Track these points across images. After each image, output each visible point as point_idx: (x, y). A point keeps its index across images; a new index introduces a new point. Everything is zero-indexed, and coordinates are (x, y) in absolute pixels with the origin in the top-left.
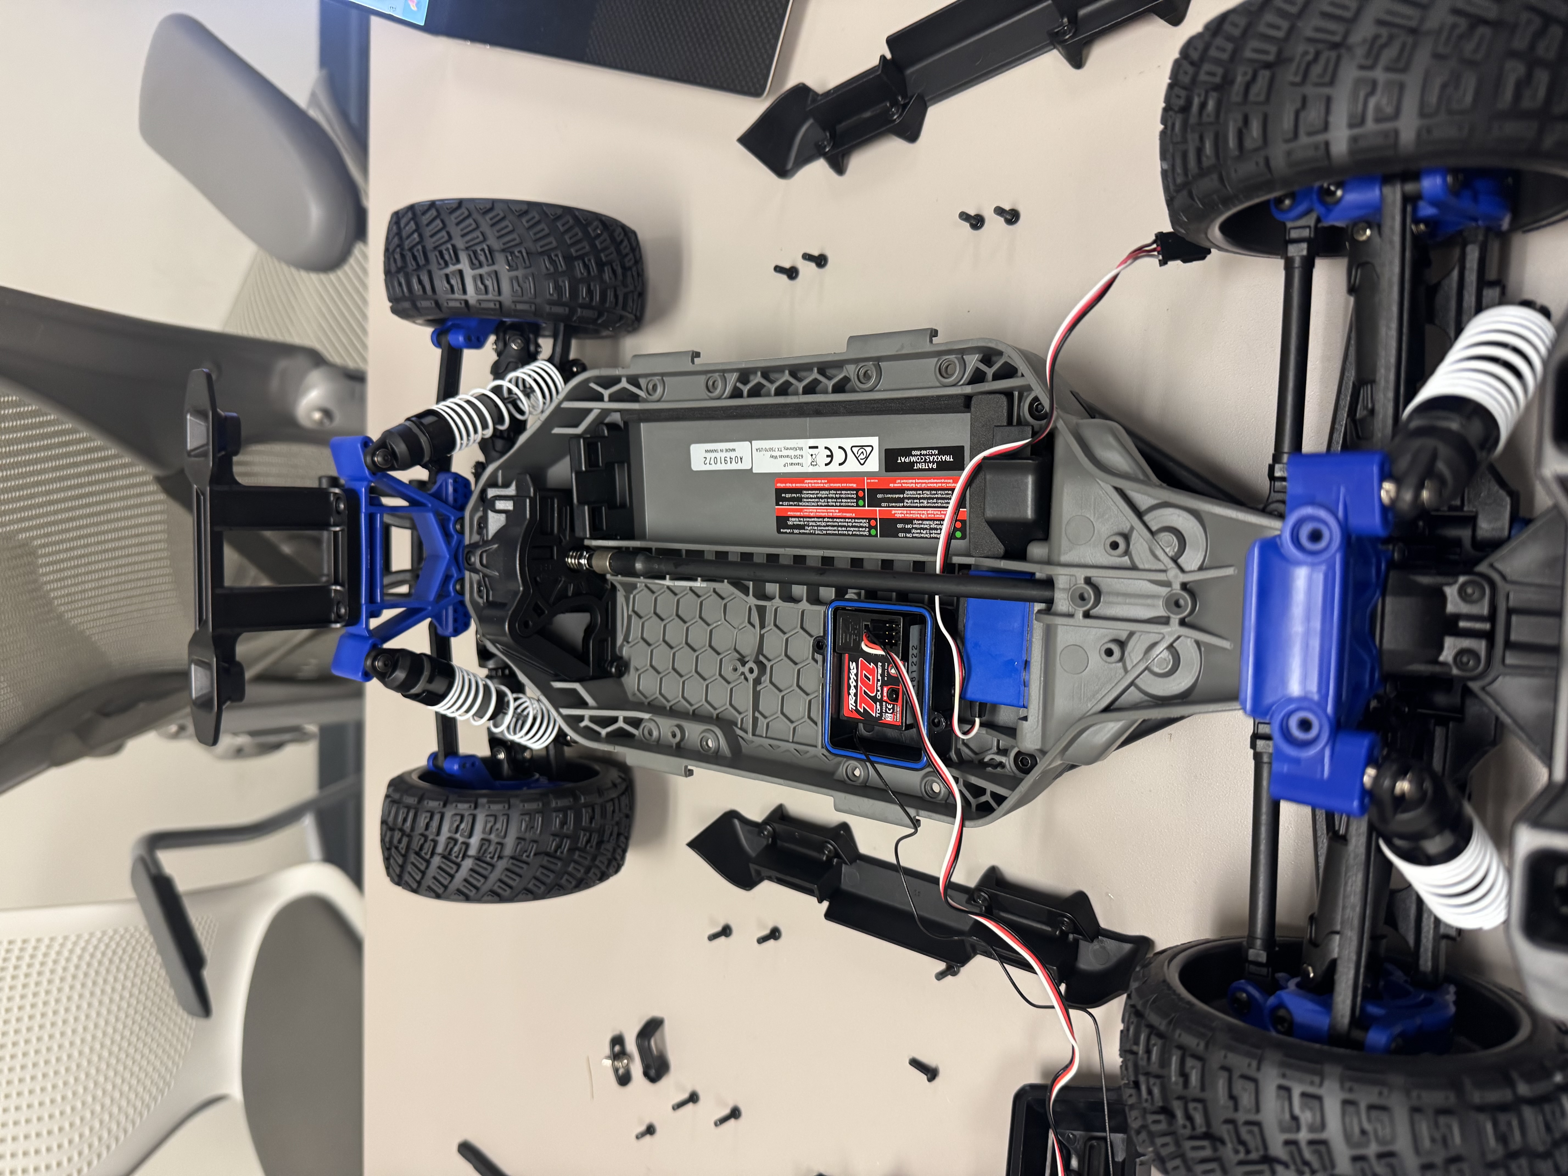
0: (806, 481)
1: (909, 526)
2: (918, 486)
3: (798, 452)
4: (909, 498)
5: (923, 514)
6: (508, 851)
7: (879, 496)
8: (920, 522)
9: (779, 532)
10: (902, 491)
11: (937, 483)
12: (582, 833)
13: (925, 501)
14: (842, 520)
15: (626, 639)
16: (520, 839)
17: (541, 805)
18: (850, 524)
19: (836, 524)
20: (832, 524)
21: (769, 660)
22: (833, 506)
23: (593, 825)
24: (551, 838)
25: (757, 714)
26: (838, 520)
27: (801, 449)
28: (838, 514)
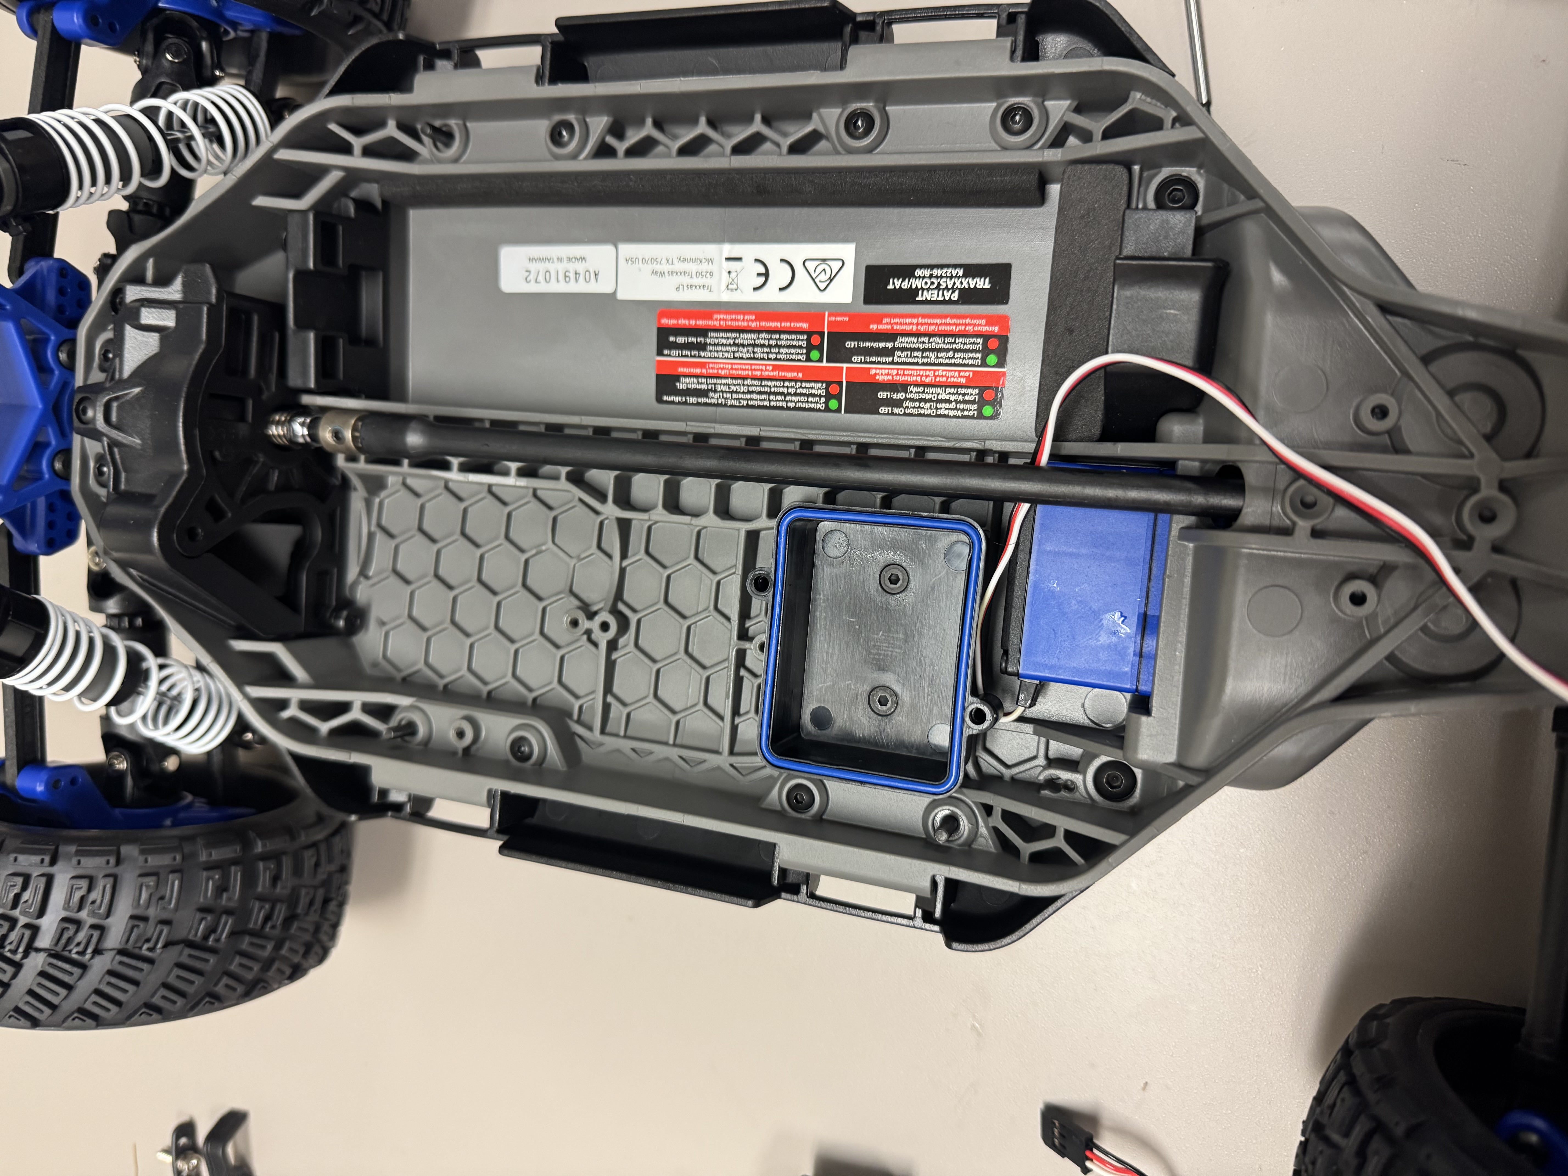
0: (716, 316)
1: (900, 396)
2: (922, 329)
3: (704, 267)
4: (903, 350)
5: (927, 376)
6: (114, 939)
7: (850, 344)
8: (921, 389)
9: (659, 400)
10: (892, 336)
11: (957, 325)
12: (257, 905)
13: (933, 355)
14: (778, 383)
15: (363, 573)
16: (138, 918)
17: (178, 857)
18: (792, 391)
19: (767, 389)
20: (759, 389)
21: (634, 611)
22: (763, 359)
23: (278, 889)
24: (199, 916)
25: (610, 699)
26: (770, 383)
27: (710, 261)
28: (771, 374)
